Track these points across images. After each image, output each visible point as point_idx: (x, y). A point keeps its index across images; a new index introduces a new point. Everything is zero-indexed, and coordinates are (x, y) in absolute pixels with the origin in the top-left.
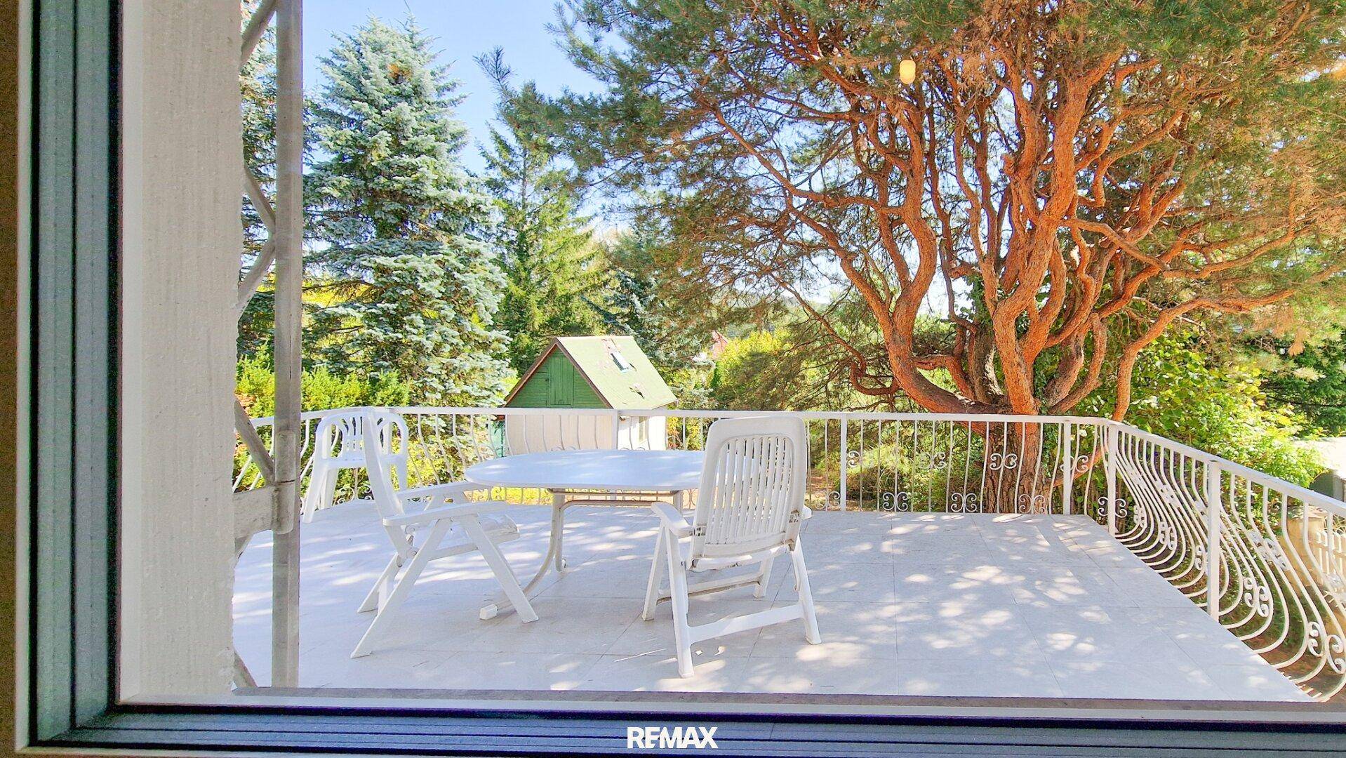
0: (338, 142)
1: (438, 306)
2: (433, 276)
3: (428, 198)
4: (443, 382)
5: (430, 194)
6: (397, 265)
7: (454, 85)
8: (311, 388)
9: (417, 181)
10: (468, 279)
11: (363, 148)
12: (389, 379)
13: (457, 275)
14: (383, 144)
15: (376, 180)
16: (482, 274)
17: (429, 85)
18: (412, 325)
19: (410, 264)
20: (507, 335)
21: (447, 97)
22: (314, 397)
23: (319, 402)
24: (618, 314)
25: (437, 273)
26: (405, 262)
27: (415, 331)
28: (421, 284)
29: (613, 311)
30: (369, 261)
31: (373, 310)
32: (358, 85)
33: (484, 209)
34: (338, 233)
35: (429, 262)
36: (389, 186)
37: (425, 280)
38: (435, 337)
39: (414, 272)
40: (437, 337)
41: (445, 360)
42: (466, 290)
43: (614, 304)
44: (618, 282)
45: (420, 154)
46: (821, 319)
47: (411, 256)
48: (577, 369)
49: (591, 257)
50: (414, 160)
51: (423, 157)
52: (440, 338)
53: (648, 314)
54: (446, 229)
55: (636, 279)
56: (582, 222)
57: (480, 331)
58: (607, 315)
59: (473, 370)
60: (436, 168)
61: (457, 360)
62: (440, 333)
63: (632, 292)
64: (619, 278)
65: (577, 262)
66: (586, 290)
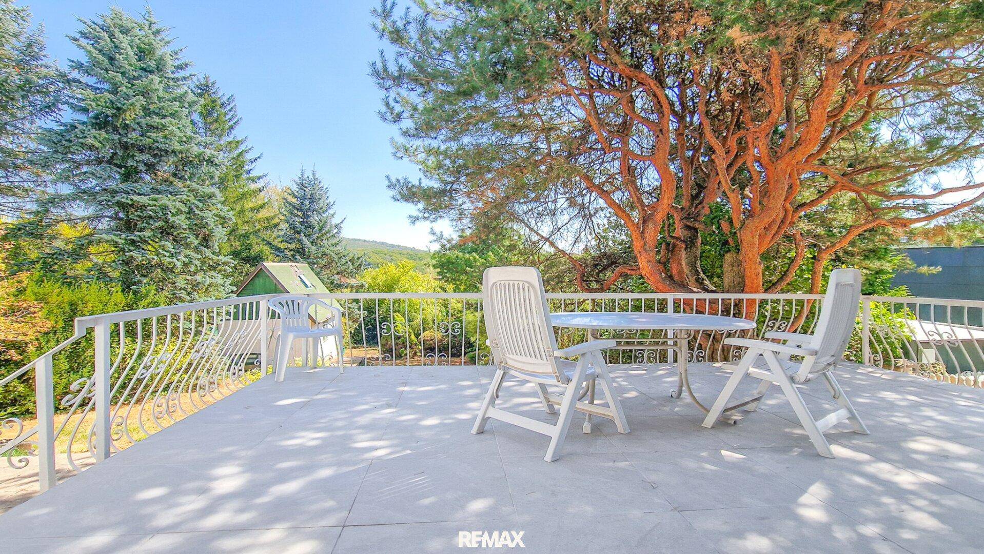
0: (99, 103)
1: (184, 235)
2: (180, 212)
3: (173, 152)
4: (189, 294)
6: (150, 203)
7: (186, 65)
8: (88, 297)
10: (207, 215)
11: (118, 109)
12: (148, 291)
13: (197, 212)
14: (138, 107)
15: (130, 136)
16: (216, 212)
17: (170, 63)
20: (231, 259)
21: (181, 74)
22: (91, 305)
23: (95, 309)
24: (285, 249)
25: (183, 210)
26: (156, 200)
27: (167, 254)
29: (281, 246)
30: (127, 199)
31: (133, 237)
32: (112, 59)
33: (217, 161)
34: (99, 176)
35: (174, 201)
36: (141, 140)
37: (173, 215)
39: (164, 208)
40: (184, 259)
41: (189, 278)
42: (207, 223)
43: (283, 241)
44: (287, 225)
45: (164, 117)
46: (547, 240)
47: (160, 196)
48: (280, 286)
49: (262, 206)
50: (163, 121)
51: (169, 119)
52: (187, 260)
53: (314, 248)
54: (182, 178)
55: (301, 223)
56: (253, 180)
57: (212, 256)
58: (278, 249)
59: (210, 285)
60: (179, 128)
61: (199, 277)
62: (186, 256)
63: (299, 233)
64: (288, 221)
65: (252, 209)
66: (259, 230)
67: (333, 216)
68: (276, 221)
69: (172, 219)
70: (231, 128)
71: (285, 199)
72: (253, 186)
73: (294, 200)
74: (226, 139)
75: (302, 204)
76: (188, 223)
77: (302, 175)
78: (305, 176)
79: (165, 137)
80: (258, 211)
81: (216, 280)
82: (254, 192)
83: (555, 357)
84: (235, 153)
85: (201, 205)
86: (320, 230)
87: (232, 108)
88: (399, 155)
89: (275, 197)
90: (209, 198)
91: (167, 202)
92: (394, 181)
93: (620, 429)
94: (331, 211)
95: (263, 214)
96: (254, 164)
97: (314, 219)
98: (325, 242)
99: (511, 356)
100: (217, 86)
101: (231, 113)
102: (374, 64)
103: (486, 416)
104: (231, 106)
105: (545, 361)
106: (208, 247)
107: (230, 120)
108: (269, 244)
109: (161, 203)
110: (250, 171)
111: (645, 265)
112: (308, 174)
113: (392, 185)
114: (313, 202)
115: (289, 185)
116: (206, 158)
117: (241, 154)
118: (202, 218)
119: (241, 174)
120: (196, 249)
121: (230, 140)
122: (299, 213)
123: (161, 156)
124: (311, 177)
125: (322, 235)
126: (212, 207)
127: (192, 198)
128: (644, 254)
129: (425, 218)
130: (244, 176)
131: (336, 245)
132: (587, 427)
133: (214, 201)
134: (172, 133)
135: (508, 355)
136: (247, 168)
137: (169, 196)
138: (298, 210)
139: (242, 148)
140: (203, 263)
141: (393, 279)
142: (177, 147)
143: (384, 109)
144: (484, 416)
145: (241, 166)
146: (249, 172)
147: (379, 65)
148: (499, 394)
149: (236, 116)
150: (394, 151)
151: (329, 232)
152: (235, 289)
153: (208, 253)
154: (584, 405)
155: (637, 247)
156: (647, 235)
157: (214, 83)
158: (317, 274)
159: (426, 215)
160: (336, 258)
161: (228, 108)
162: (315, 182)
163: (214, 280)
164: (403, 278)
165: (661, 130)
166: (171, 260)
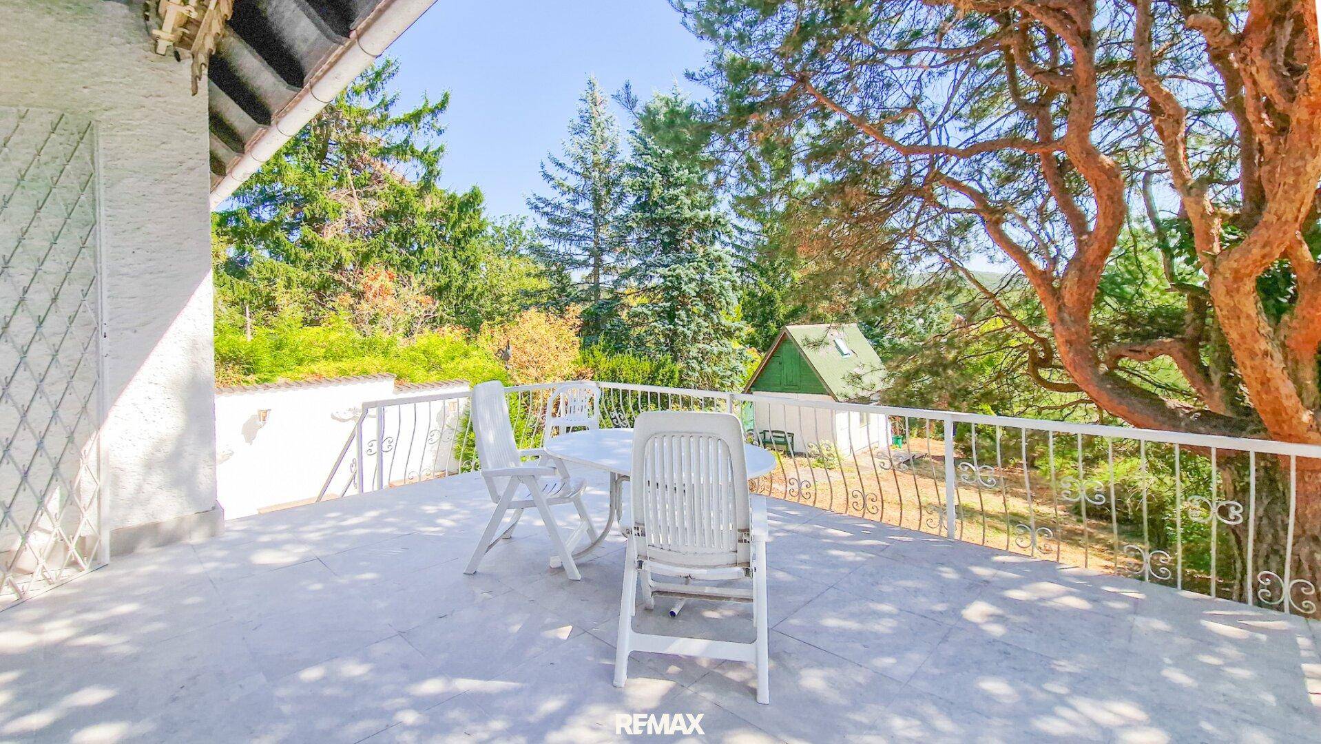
1: (695, 303)
2: (691, 280)
3: (686, 219)
4: (700, 363)
5: (687, 216)
6: (670, 273)
9: (678, 207)
14: (658, 184)
18: (679, 318)
19: (677, 271)
25: (694, 277)
26: (674, 270)
27: (682, 323)
28: (684, 287)
35: (688, 269)
36: (663, 214)
37: (686, 283)
38: (693, 326)
39: (679, 278)
76: (698, 290)
85: (709, 270)
133: (723, 264)
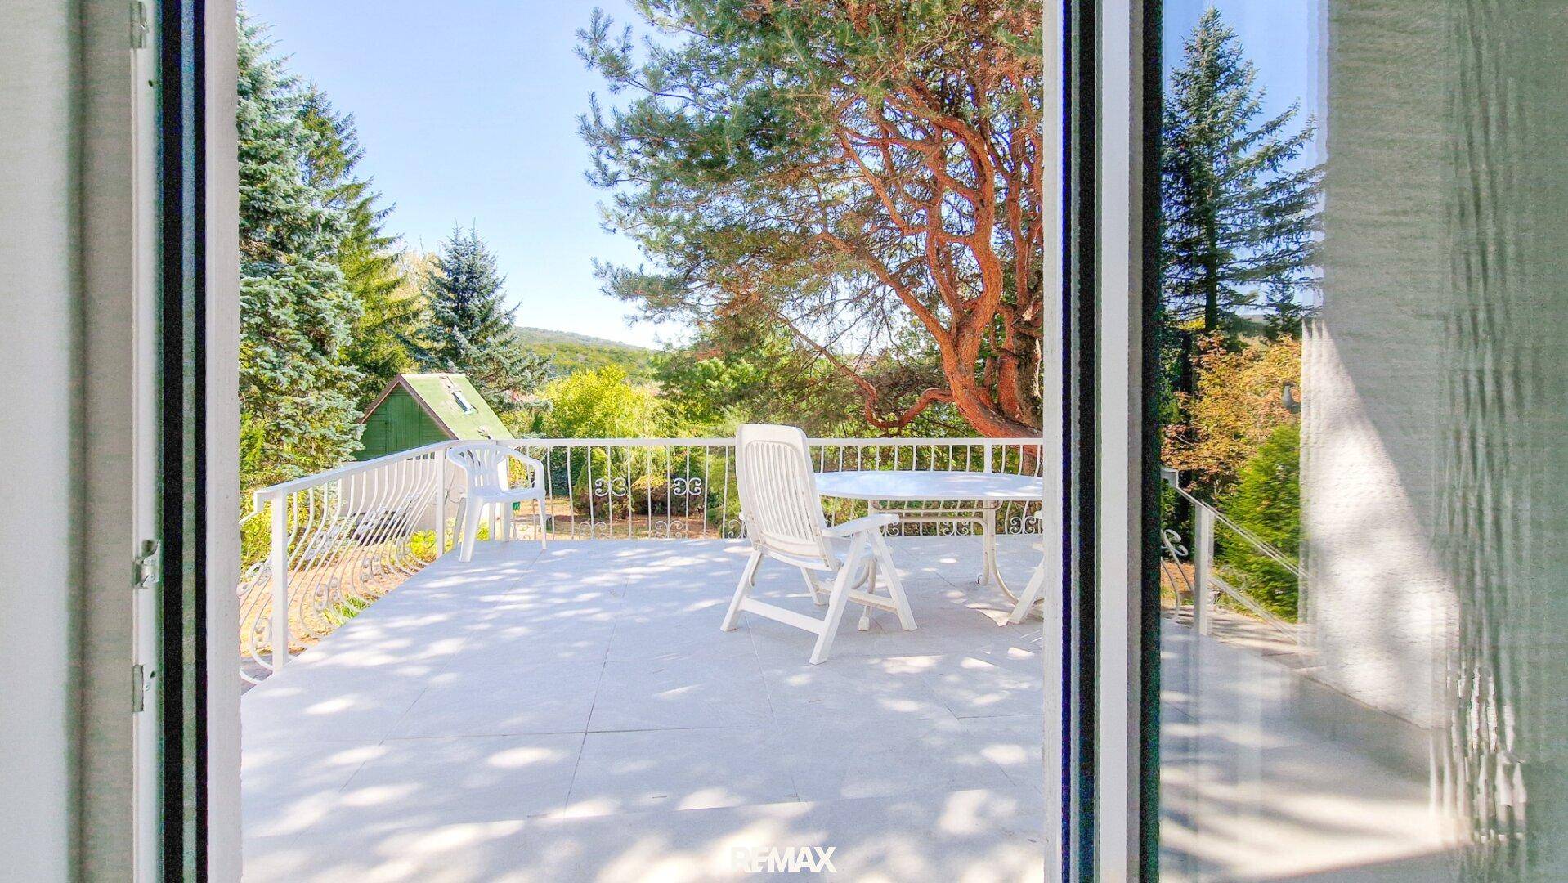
1: (292, 337)
2: (285, 302)
3: (276, 211)
10: (323, 306)
13: (309, 301)
16: (336, 300)
20: (357, 370)
21: (285, 95)
24: (430, 349)
27: (268, 366)
29: (424, 345)
33: (338, 225)
35: (277, 286)
37: (276, 307)
39: (263, 296)
40: (292, 373)
41: (298, 400)
42: (324, 319)
43: (428, 338)
44: (432, 313)
45: (263, 161)
46: (822, 350)
47: (258, 279)
48: (426, 410)
49: (395, 285)
50: (262, 168)
51: (270, 163)
52: (295, 375)
53: (474, 348)
54: (285, 248)
55: (455, 310)
56: (381, 244)
57: (329, 367)
58: (419, 350)
59: (328, 411)
60: (284, 177)
61: (312, 398)
62: (295, 368)
63: (451, 325)
64: (434, 308)
65: (379, 289)
66: (390, 321)
67: (501, 298)
68: (415, 306)
69: (274, 313)
70: (349, 164)
71: (430, 273)
72: (381, 254)
73: (444, 275)
74: (341, 181)
75: (456, 280)
76: (297, 318)
77: (456, 236)
78: (461, 239)
79: (265, 191)
80: (388, 292)
81: (337, 404)
82: (384, 261)
83: (823, 538)
84: (355, 203)
85: (314, 291)
86: (483, 321)
87: (351, 134)
88: (611, 226)
89: (413, 269)
90: (325, 281)
91: (267, 287)
92: (604, 267)
93: (905, 625)
94: (499, 292)
95: (397, 295)
96: (383, 219)
97: (474, 304)
98: (490, 339)
99: (772, 535)
100: (328, 99)
101: (349, 142)
102: (583, 118)
103: (739, 609)
104: (349, 131)
105: (812, 542)
106: (325, 353)
107: (347, 151)
108: (405, 341)
109: (258, 289)
110: (376, 230)
111: (959, 392)
112: (466, 234)
113: (601, 272)
114: (472, 277)
115: (436, 251)
116: (323, 221)
117: (363, 205)
118: (318, 311)
119: (365, 236)
120: (309, 358)
121: (348, 182)
122: (451, 295)
123: (259, 218)
124: (469, 239)
125: (486, 329)
126: (330, 294)
127: (302, 282)
128: (959, 377)
129: (646, 317)
130: (370, 238)
131: (507, 343)
132: (864, 623)
133: (334, 285)
134: (273, 185)
135: (766, 533)
136: (371, 225)
137: (269, 277)
138: (449, 290)
139: (365, 194)
140: (318, 377)
141: (590, 393)
142: (281, 205)
143: (593, 168)
144: (737, 608)
145: (364, 223)
146: (374, 231)
147: (591, 119)
148: (755, 581)
149: (356, 145)
150: (603, 221)
151: (495, 323)
152: (361, 414)
153: (324, 362)
154: (862, 596)
155: (948, 366)
156: (962, 349)
157: (323, 95)
158: (478, 388)
159: (649, 313)
160: (507, 363)
161: (345, 133)
162: (474, 249)
163: (333, 404)
164: (607, 393)
165: (982, 201)
166: (273, 374)
